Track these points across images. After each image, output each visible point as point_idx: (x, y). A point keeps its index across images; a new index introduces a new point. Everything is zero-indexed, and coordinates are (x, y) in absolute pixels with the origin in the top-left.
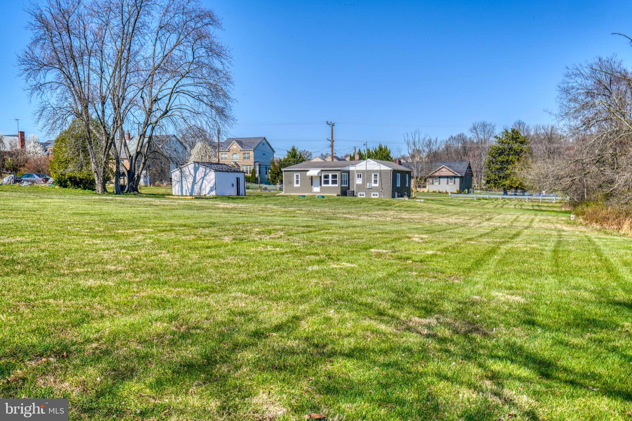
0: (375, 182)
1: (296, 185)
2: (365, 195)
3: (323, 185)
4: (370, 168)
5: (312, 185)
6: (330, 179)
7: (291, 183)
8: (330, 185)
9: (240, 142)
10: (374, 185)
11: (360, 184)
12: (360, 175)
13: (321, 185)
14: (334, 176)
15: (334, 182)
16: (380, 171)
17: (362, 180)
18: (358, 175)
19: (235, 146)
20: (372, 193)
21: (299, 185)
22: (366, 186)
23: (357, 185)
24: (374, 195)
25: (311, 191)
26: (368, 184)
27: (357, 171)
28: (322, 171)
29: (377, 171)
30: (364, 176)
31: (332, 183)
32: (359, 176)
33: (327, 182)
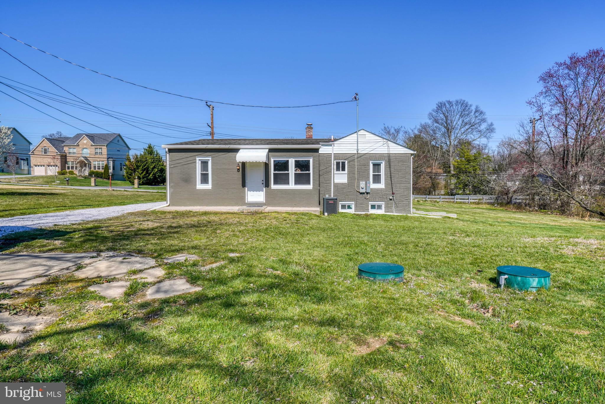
0: (377, 179)
1: (200, 186)
2: (353, 206)
3: (273, 187)
4: (364, 149)
5: (244, 185)
6: (292, 171)
7: (189, 180)
8: (292, 186)
9: (91, 137)
10: (373, 186)
11: (343, 184)
12: (343, 164)
13: (267, 185)
14: (303, 166)
15: (302, 179)
16: (389, 155)
17: (349, 174)
18: (338, 164)
19: (86, 141)
20: (371, 203)
21: (208, 186)
22: (358, 186)
23: (336, 185)
24: (373, 207)
25: (241, 200)
26: (362, 184)
27: (337, 156)
28: (271, 150)
29: (381, 156)
30: (351, 167)
31: (297, 182)
32: (341, 167)
33: (282, 179)
